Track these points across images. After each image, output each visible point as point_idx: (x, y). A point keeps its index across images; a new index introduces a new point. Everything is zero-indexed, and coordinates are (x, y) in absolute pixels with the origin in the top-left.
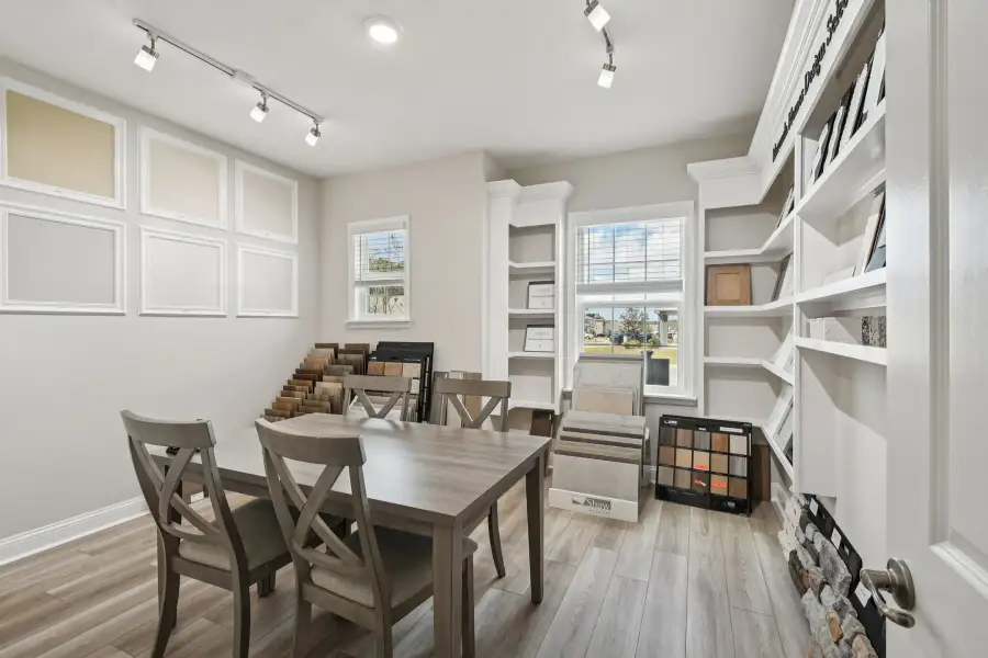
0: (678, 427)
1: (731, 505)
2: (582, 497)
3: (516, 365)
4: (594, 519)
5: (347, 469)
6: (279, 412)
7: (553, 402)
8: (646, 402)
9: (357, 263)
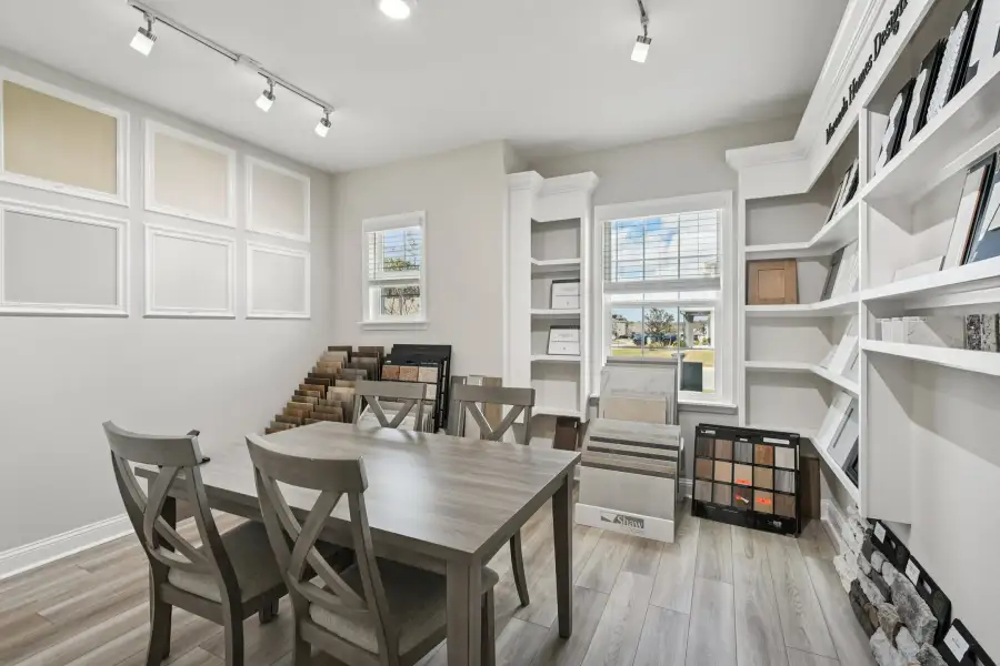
0: (715, 437)
1: (778, 524)
2: (611, 513)
3: (539, 370)
4: (625, 539)
5: (345, 496)
6: (291, 418)
7: (579, 409)
8: (680, 409)
9: (371, 262)
